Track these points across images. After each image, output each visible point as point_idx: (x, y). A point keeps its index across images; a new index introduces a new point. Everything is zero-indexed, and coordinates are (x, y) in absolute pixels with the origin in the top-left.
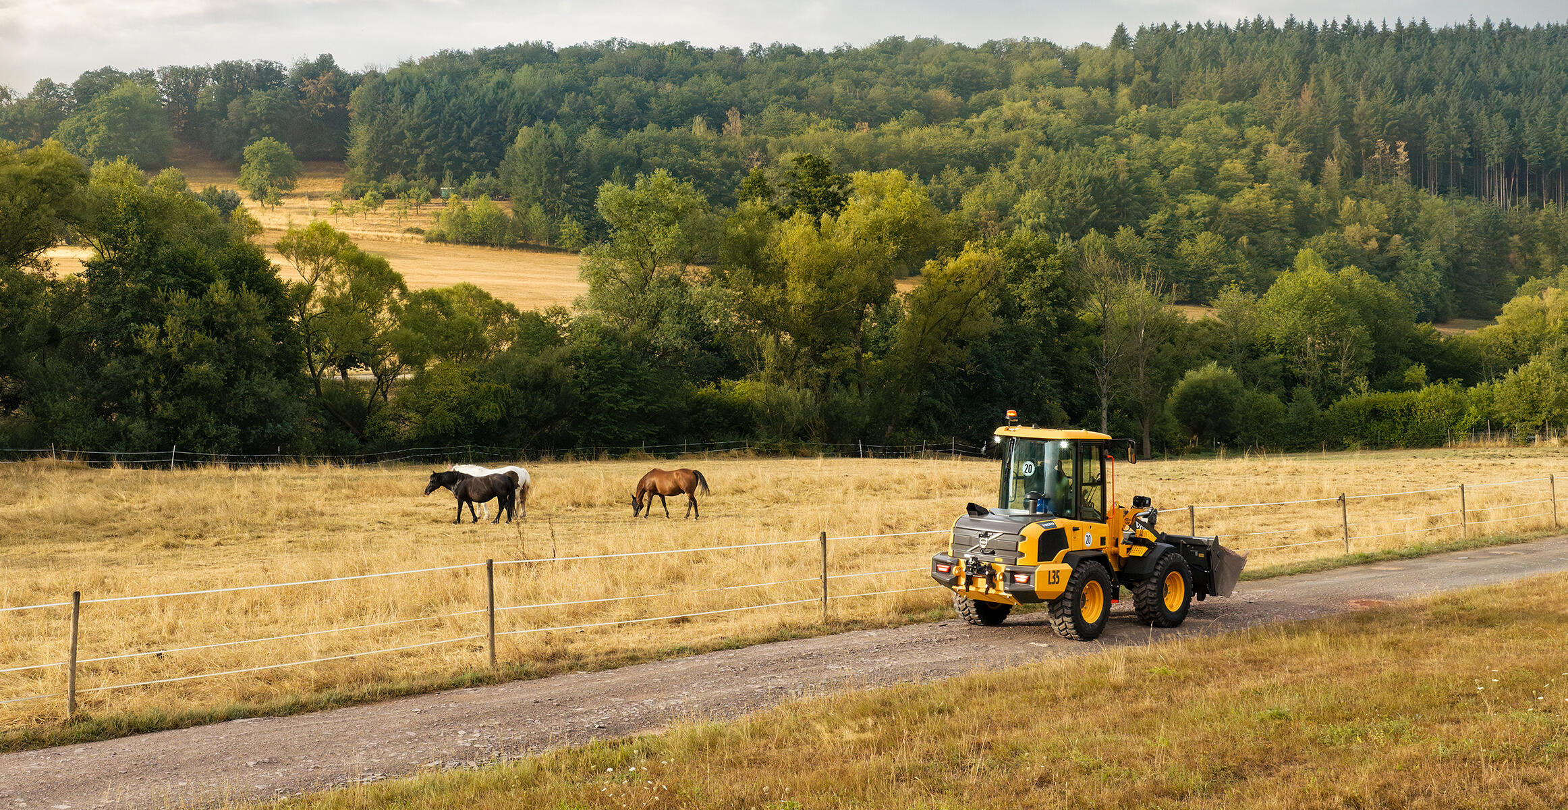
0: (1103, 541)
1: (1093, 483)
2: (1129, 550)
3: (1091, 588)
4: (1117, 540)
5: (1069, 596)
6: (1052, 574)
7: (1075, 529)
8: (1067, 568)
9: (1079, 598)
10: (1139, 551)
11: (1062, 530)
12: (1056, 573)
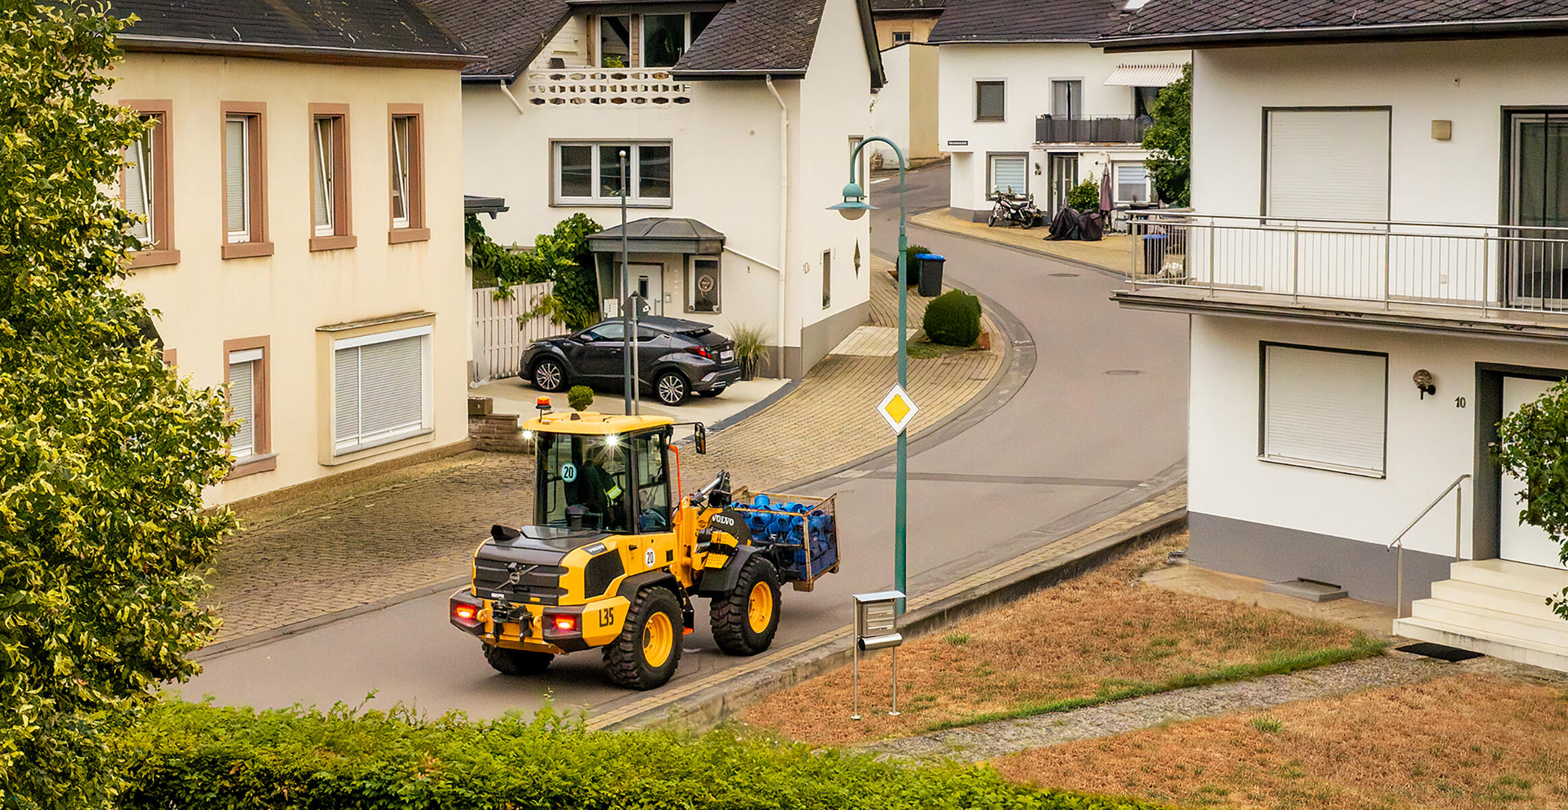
0: (669, 556)
1: (653, 483)
2: (703, 559)
3: (657, 623)
4: (689, 548)
5: (629, 637)
6: (604, 614)
7: (632, 548)
8: (623, 603)
9: (641, 636)
10: (717, 561)
11: (615, 553)
12: (609, 612)
